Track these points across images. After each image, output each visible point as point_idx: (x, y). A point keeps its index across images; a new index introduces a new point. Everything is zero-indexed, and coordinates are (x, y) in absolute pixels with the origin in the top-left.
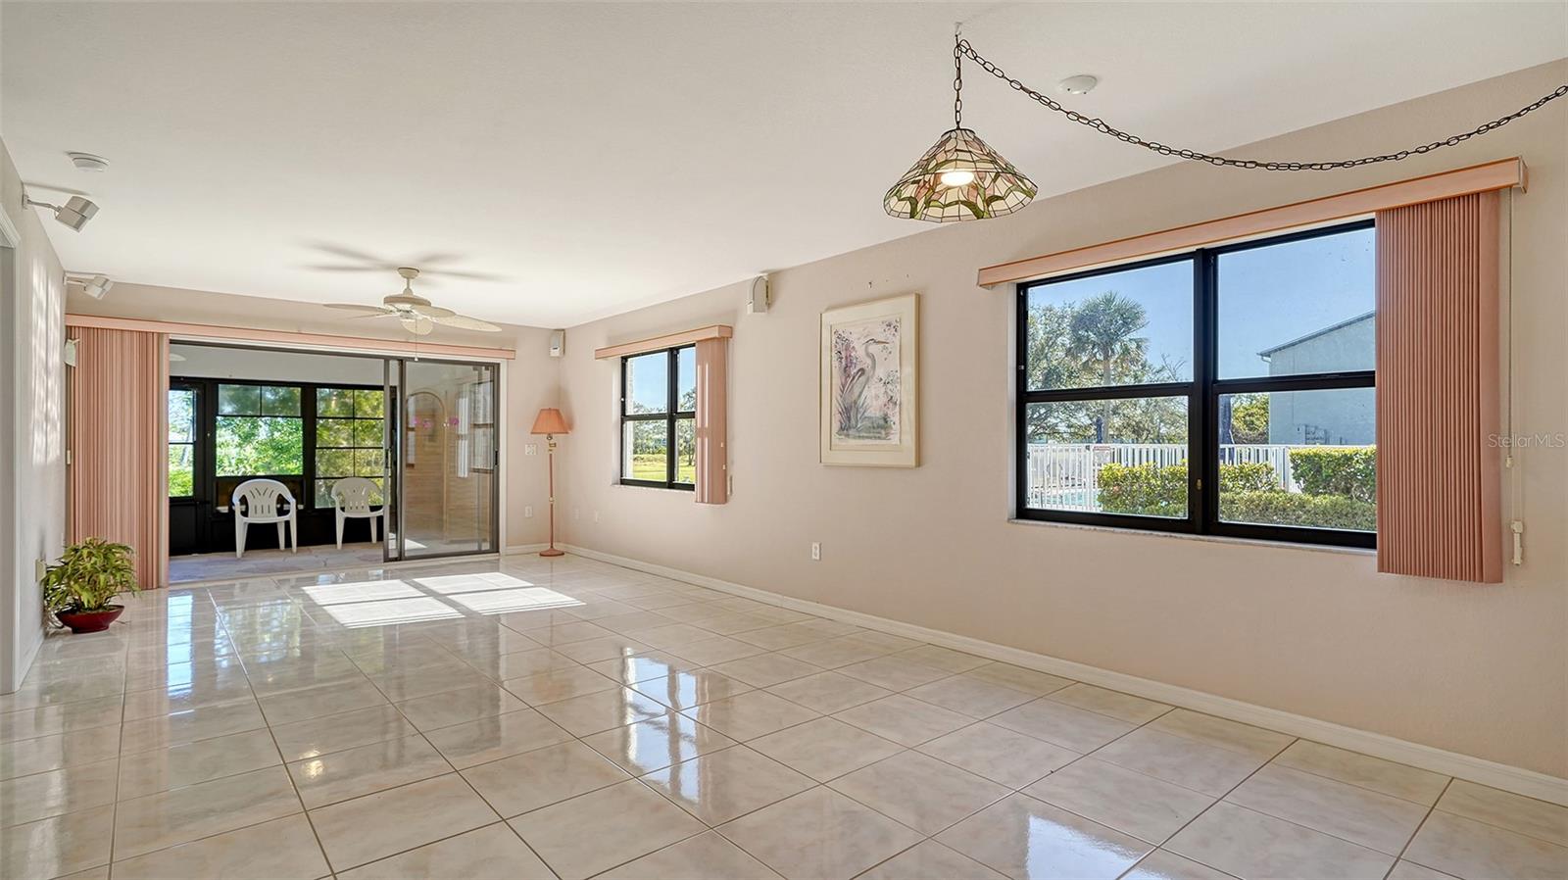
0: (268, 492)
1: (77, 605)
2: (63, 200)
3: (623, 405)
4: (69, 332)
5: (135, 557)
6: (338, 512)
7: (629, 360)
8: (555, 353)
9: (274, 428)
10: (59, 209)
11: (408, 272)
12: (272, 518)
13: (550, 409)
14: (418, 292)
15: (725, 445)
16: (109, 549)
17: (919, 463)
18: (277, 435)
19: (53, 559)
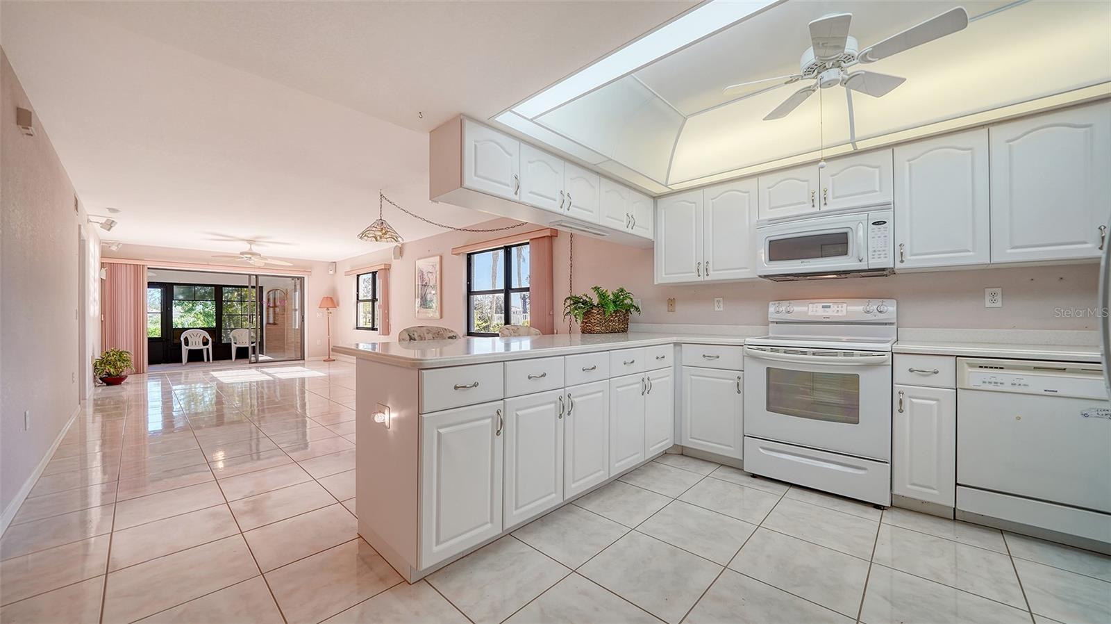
0: (198, 335)
1: (108, 375)
2: (103, 220)
3: (358, 295)
4: (103, 265)
5: (133, 358)
6: (233, 345)
7: (361, 276)
8: (331, 272)
9: (205, 306)
10: (101, 224)
11: (250, 242)
12: (201, 347)
13: (327, 297)
14: (255, 249)
15: (388, 312)
16: (121, 353)
17: (441, 318)
18: (206, 310)
19: (98, 356)
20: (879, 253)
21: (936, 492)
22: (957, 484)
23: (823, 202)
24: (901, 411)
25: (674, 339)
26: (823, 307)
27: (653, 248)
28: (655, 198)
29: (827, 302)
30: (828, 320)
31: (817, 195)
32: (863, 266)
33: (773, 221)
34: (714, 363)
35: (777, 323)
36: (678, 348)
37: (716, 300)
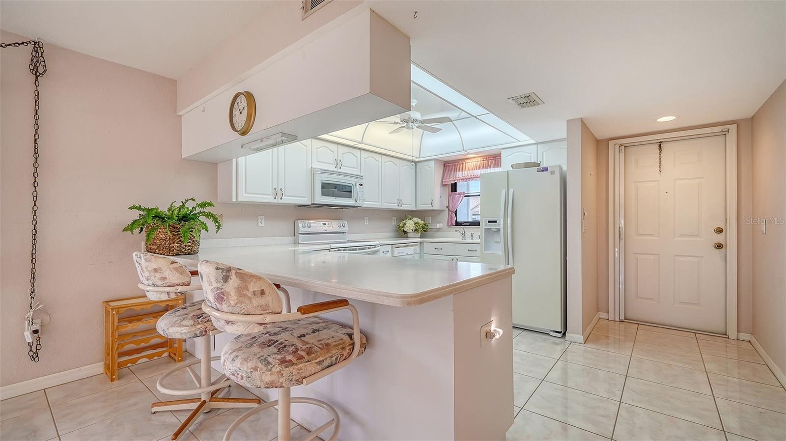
20: (361, 199)
23: (339, 167)
26: (323, 224)
29: (324, 221)
30: (326, 231)
31: (338, 161)
32: (355, 204)
33: (323, 171)
35: (302, 234)
37: (260, 217)
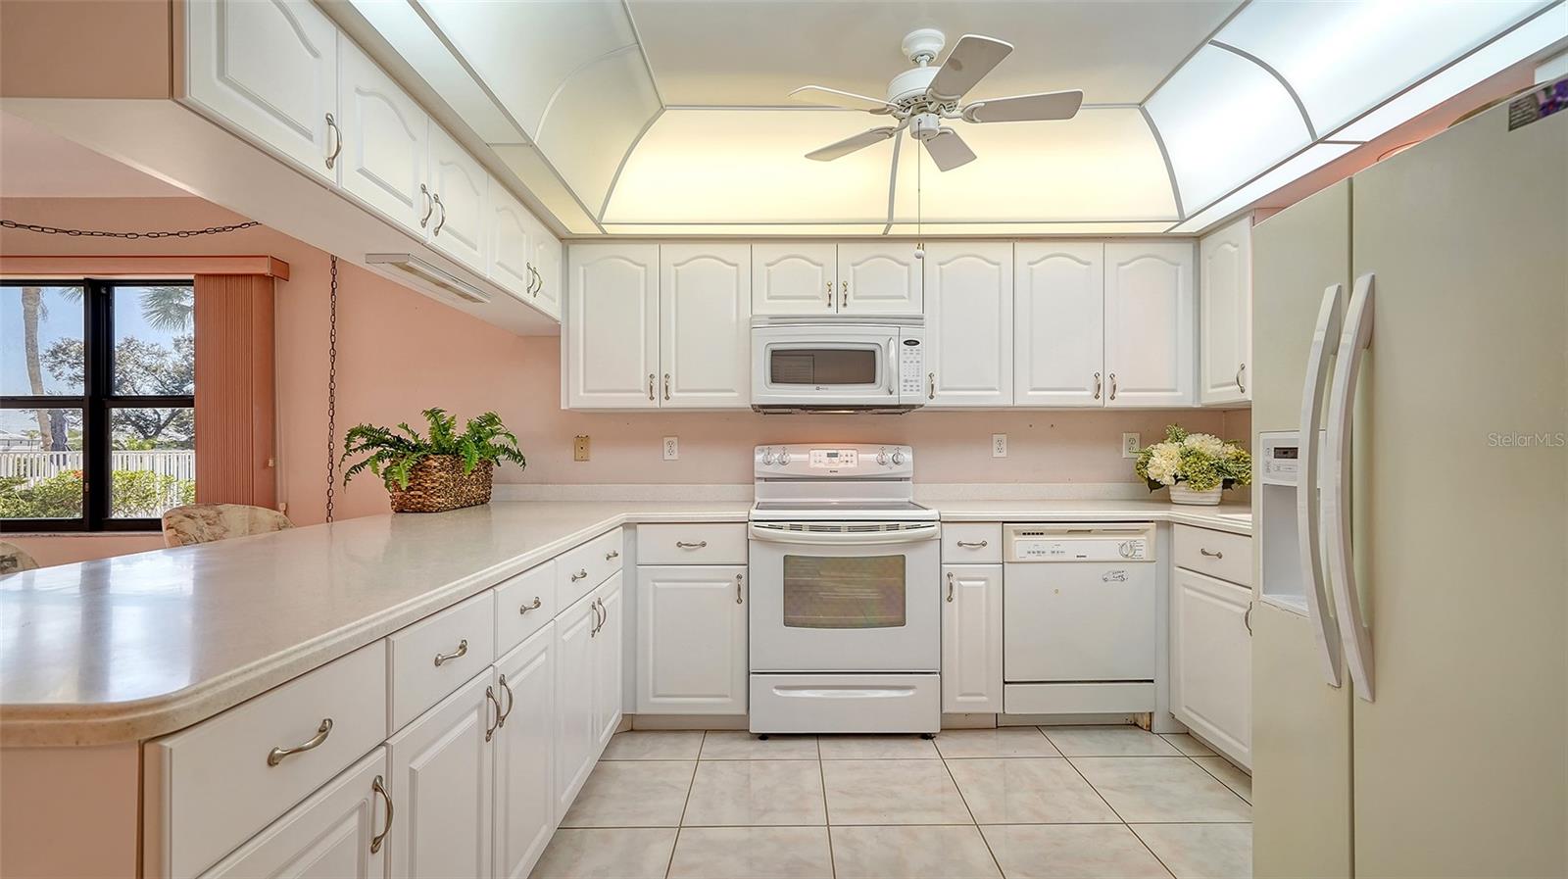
20: (912, 384)
21: (985, 698)
22: (1005, 683)
23: (841, 302)
24: (950, 599)
25: (623, 516)
26: (829, 455)
27: (560, 337)
28: (567, 241)
29: (833, 448)
30: (834, 474)
31: (834, 288)
32: (892, 400)
33: (777, 320)
34: (698, 556)
35: (766, 480)
36: (630, 532)
37: (666, 440)
